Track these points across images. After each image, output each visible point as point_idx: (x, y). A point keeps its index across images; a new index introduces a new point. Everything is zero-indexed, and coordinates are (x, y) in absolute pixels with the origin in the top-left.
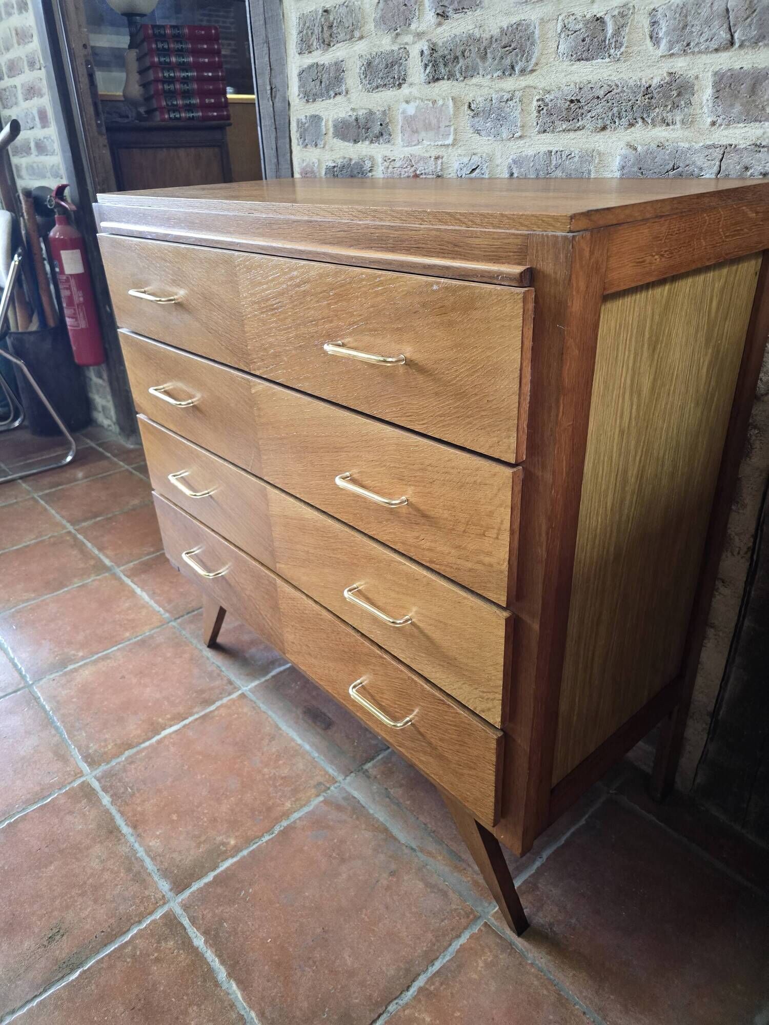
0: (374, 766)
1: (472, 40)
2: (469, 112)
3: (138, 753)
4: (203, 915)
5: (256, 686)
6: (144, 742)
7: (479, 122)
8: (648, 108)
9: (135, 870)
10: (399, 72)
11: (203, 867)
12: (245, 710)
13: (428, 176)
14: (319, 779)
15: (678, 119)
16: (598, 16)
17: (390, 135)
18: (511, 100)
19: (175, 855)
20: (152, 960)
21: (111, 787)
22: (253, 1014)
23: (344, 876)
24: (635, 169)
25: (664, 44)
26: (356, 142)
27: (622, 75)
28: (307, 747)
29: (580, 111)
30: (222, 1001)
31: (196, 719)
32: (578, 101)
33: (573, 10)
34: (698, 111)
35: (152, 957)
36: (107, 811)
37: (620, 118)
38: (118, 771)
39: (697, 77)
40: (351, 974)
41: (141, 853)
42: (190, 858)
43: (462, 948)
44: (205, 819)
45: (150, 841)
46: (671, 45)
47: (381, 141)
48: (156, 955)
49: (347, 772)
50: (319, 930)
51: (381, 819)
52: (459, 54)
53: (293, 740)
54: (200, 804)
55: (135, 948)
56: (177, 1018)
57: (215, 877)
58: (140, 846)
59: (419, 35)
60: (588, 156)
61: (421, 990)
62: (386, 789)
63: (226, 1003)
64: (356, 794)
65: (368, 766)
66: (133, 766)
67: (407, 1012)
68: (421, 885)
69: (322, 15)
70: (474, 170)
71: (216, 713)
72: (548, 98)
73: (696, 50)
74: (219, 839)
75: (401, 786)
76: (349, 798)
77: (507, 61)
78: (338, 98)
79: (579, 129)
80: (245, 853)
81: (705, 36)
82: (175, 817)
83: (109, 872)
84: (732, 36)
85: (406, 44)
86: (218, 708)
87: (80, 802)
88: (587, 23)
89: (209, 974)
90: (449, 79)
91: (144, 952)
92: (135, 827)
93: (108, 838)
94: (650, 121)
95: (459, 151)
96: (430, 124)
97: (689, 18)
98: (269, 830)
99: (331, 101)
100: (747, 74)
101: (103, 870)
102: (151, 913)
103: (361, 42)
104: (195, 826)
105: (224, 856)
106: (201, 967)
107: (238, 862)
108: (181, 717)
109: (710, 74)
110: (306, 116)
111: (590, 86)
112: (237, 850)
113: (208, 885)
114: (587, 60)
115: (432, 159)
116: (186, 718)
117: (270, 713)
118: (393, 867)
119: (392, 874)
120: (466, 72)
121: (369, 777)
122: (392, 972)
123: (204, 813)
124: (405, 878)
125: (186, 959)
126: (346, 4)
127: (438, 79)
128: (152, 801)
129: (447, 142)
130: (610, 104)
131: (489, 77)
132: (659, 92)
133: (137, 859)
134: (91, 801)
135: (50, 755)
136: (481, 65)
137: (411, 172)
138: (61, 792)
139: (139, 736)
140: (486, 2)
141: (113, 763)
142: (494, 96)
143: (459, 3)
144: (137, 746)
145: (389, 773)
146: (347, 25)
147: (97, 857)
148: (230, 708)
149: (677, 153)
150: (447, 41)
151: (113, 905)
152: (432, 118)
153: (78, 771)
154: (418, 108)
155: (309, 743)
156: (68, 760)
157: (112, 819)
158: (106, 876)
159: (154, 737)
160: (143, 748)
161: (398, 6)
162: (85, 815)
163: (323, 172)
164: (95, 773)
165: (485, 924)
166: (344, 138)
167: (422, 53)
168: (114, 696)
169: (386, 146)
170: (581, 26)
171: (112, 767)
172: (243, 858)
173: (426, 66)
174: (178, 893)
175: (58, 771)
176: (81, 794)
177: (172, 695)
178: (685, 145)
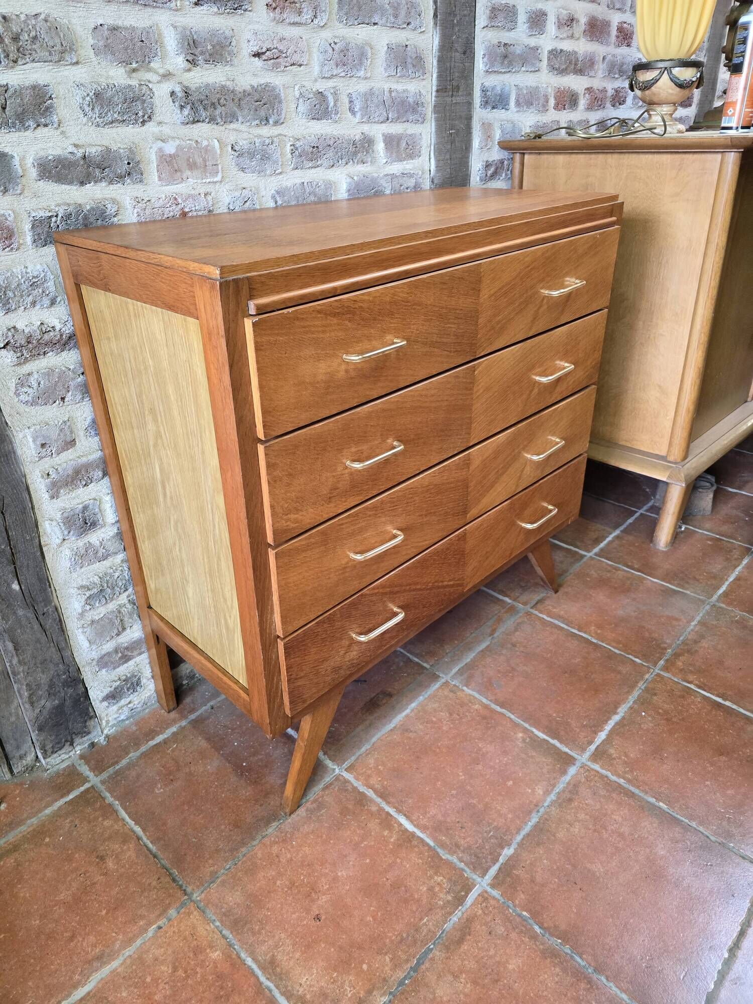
0: (426, 662)
1: (223, 90)
2: (233, 153)
3: (442, 845)
5: (333, 761)
6: (428, 845)
7: (246, 161)
8: (355, 154)
9: (569, 796)
11: (548, 748)
12: (371, 761)
13: (200, 213)
14: (446, 693)
15: (369, 159)
16: (320, 91)
17: (142, 174)
18: (271, 144)
19: (545, 770)
21: (491, 854)
22: (630, 698)
23: (525, 668)
24: (356, 191)
25: (358, 115)
26: (82, 183)
27: (339, 132)
28: (413, 705)
29: (319, 154)
30: (631, 714)
31: (388, 803)
32: (317, 147)
33: (304, 84)
34: (378, 156)
35: (626, 759)
36: (521, 845)
37: (342, 159)
38: (471, 855)
39: (375, 137)
40: (585, 658)
41: (553, 797)
42: (544, 760)
43: (550, 617)
44: (506, 759)
45: (539, 794)
46: (363, 116)
47: (128, 181)
48: (623, 757)
49: (436, 677)
50: (566, 675)
51: (474, 654)
53: (407, 716)
54: (491, 767)
55: (625, 772)
57: (553, 738)
58: (545, 801)
59: (167, 76)
60: (329, 185)
61: (579, 631)
62: (447, 654)
63: (631, 711)
64: (456, 669)
65: (426, 665)
66: (463, 843)
67: (593, 636)
68: (518, 633)
70: (245, 203)
71: (378, 786)
72: (298, 144)
73: (373, 121)
74: (521, 745)
76: (460, 672)
77: (263, 113)
78: (42, 131)
79: (318, 166)
80: (527, 725)
81: (377, 114)
83: (578, 815)
84: (388, 116)
85: (149, 82)
86: (370, 788)
87: (517, 875)
88: (314, 94)
89: (620, 724)
90: (208, 122)
92: (530, 812)
93: (548, 831)
94: (356, 161)
95: (227, 186)
96: (195, 163)
97: (369, 102)
98: (503, 714)
99: (27, 133)
100: (394, 136)
101: (579, 821)
102: (598, 772)
103: (74, 68)
105: (534, 739)
106: (617, 729)
107: (536, 728)
109: (381, 135)
111: (323, 137)
112: (525, 730)
113: (561, 742)
114: (318, 119)
115: (203, 196)
116: (388, 814)
117: (374, 740)
118: (509, 646)
119: (514, 646)
120: (225, 117)
121: (437, 664)
122: (576, 641)
124: (515, 640)
125: (617, 739)
126: (42, 17)
127: (198, 121)
128: (499, 808)
129: (215, 180)
130: (336, 150)
131: (248, 124)
132: (360, 144)
133: (558, 798)
134: (514, 866)
135: (465, 947)
136: (239, 113)
137: (177, 211)
138: (511, 906)
139: (421, 853)
140: (235, 61)
141: (462, 865)
142: (256, 140)
143: (210, 55)
144: (434, 850)
145: (431, 654)
146: (51, 43)
147: (568, 830)
148: (369, 776)
149: (374, 180)
150: (200, 87)
151: (602, 800)
152: (196, 157)
153: (480, 899)
154: (177, 148)
155: (408, 705)
156: (467, 920)
157: (528, 835)
158: (582, 816)
159: (418, 837)
160: (434, 842)
161: (131, 40)
162: (531, 864)
163: (27, 226)
164: (479, 880)
165: (532, 608)
166: (60, 179)
167: (173, 93)
168: (356, 913)
169: (135, 186)
170: (311, 96)
171: (466, 864)
172: (530, 725)
173: (182, 107)
174: (575, 759)
175: (486, 924)
176: (509, 879)
177: (351, 842)
178: (375, 175)
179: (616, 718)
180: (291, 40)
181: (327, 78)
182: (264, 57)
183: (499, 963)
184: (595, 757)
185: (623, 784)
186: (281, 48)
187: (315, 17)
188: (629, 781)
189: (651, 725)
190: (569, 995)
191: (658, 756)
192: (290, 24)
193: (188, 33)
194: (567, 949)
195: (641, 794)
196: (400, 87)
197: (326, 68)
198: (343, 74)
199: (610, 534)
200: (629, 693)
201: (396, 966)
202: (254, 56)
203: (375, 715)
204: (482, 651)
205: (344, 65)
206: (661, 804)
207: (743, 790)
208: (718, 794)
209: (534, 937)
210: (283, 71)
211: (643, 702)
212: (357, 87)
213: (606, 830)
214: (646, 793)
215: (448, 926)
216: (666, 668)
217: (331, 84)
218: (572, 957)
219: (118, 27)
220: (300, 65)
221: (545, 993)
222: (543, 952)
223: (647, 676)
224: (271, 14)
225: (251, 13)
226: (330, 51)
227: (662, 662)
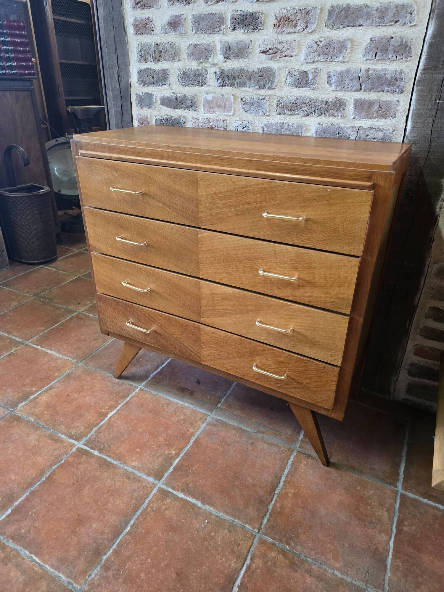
0: (222, 405)
1: (242, 71)
2: (241, 102)
3: (100, 428)
4: (177, 485)
5: (146, 384)
6: (100, 422)
7: (248, 107)
8: (327, 110)
9: (132, 477)
10: (202, 79)
11: (166, 466)
12: (147, 396)
13: (219, 129)
14: (199, 416)
15: (340, 115)
16: (305, 70)
17: (197, 107)
18: (264, 99)
19: (149, 465)
20: (163, 510)
21: (95, 446)
22: (222, 514)
23: (232, 451)
24: (323, 133)
25: (333, 86)
26: (175, 108)
27: (315, 96)
28: (187, 405)
29: (297, 108)
30: (205, 513)
31: (123, 406)
32: (296, 104)
33: (293, 66)
34: (347, 113)
35: (163, 509)
36: (100, 457)
37: (315, 112)
38: (95, 438)
39: (347, 100)
40: (254, 485)
41: (130, 469)
42: (157, 464)
43: (293, 463)
44: (155, 447)
45: (132, 463)
46: (336, 87)
47: (191, 110)
48: (164, 507)
49: (211, 410)
50: (233, 474)
51: (236, 425)
52: (236, 76)
53: (178, 403)
54: (148, 441)
55: (152, 507)
56: (189, 527)
57: (174, 469)
58: (128, 467)
59: (214, 65)
60: (301, 126)
61: (284, 482)
62: (232, 413)
63: (208, 514)
64: (220, 418)
65: (219, 405)
66: (101, 435)
67: (283, 491)
68: (266, 445)
69: (155, 46)
70: (244, 127)
71: (132, 400)
72: (282, 101)
73: (347, 90)
74: (166, 453)
75: (238, 410)
76: (217, 420)
77: (262, 83)
78: (164, 86)
79: (296, 115)
80: (182, 455)
81: (350, 85)
82: (138, 450)
83: (119, 482)
84: (361, 87)
85: (207, 67)
86: (131, 398)
87: (83, 457)
88: (300, 73)
89: (193, 506)
90: (230, 86)
91: (158, 508)
92: (119, 459)
93: (108, 469)
94: (328, 115)
95: (236, 119)
96: (220, 105)
97: (344, 78)
98: (188, 443)
99: (160, 87)
100: (367, 101)
101: (115, 482)
102: (151, 492)
103: (178, 62)
104: (151, 451)
105: (173, 458)
106: (188, 504)
107: (180, 460)
108: (115, 407)
109: (352, 100)
110: (142, 93)
111: (301, 98)
112: (177, 455)
113: (171, 472)
114: (300, 87)
115: (222, 121)
116: (117, 407)
117: (160, 394)
118: (251, 441)
119: (252, 444)
120: (240, 84)
121: (222, 410)
122: (270, 479)
123: (152, 445)
124: (258, 444)
125: (179, 504)
126: (170, 43)
127: (225, 86)
128: (122, 447)
129: (229, 114)
130: (310, 106)
131: (252, 88)
132: (332, 104)
133: (130, 472)
134: (88, 455)
135: (50, 441)
136: (248, 82)
137: (209, 125)
138: (68, 456)
139: (96, 421)
140: (250, 56)
141: (89, 436)
142: (255, 97)
143: (236, 54)
144: (97, 425)
145: (230, 406)
146: (171, 53)
147: (108, 478)
148: (138, 397)
149: (339, 128)
150: (230, 70)
151: (130, 495)
152: (221, 102)
153: (71, 444)
154: (213, 97)
155: (187, 402)
156: (62, 441)
157: (105, 460)
158: (118, 484)
159: (104, 419)
160: (102, 425)
161: (201, 50)
162: (89, 462)
163: (154, 121)
164: (82, 443)
165: (298, 451)
166: (167, 106)
167: (216, 73)
168: (69, 405)
169: (194, 112)
170: (297, 73)
171: (90, 438)
172: (182, 457)
173: (218, 79)
174: (159, 480)
175: (59, 447)
176: (81, 454)
177: (102, 398)
178: (343, 125)
179: (199, 504)
180: (287, 42)
181: (310, 63)
182: (267, 53)
183: (41, 453)
184: (162, 491)
185: (143, 507)
186: (279, 47)
187: (307, 27)
188: (146, 509)
189: (197, 526)
190: (22, 480)
191: (168, 529)
192: (287, 33)
193: (227, 44)
194: (43, 479)
195: (136, 517)
196: (378, 67)
197: (310, 57)
198: (323, 60)
200: (226, 512)
201: (45, 421)
202: (262, 53)
203: (176, 392)
204: (240, 428)
205: (326, 54)
206: (128, 528)
207: (145, 585)
208: (139, 566)
209: (51, 466)
210: (278, 60)
211: (219, 523)
212: (336, 68)
213: (109, 496)
214: (137, 519)
215: (60, 435)
216: (262, 542)
217: (313, 66)
218: (39, 481)
219: (197, 44)
220: (292, 56)
221: (25, 471)
222: (43, 469)
223: (248, 526)
224: (275, 29)
225: (263, 31)
226: (315, 46)
227: (270, 540)
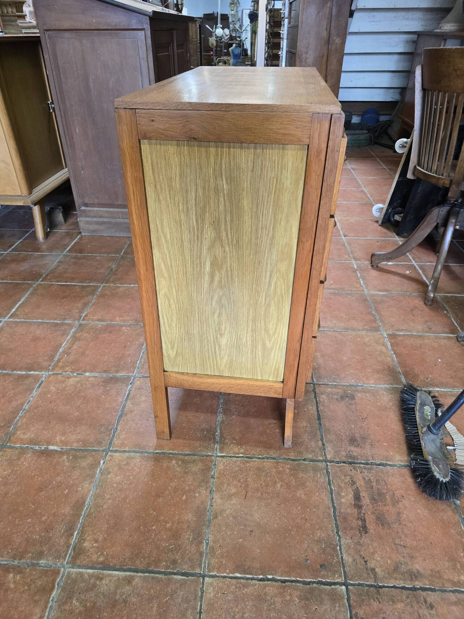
179: (20, 302)
184: (11, 317)
185: (22, 321)
188: (25, 319)
189: (35, 300)
191: (38, 308)
199: (17, 242)
200: (26, 293)
206: (39, 320)
208: (61, 310)
211: (32, 294)
213: (16, 335)
214: (32, 319)
216: (42, 281)
223: (34, 286)
227: (41, 279)
